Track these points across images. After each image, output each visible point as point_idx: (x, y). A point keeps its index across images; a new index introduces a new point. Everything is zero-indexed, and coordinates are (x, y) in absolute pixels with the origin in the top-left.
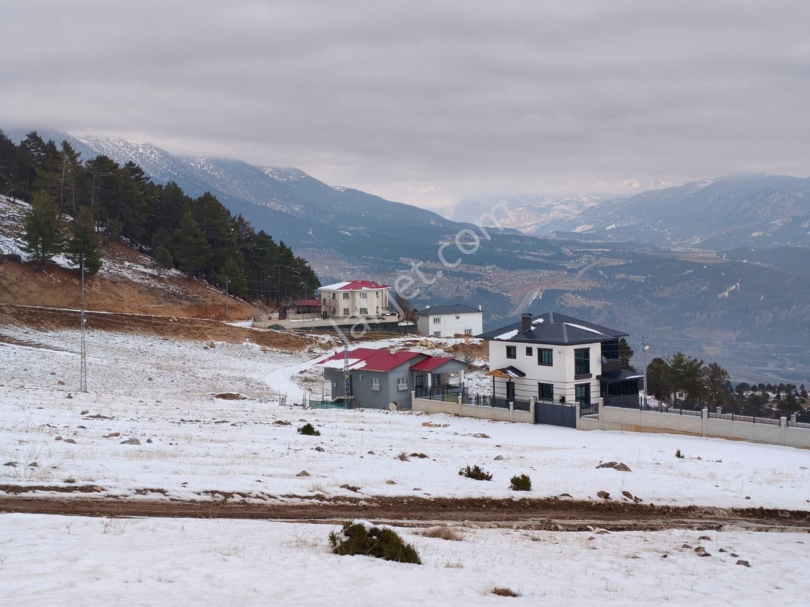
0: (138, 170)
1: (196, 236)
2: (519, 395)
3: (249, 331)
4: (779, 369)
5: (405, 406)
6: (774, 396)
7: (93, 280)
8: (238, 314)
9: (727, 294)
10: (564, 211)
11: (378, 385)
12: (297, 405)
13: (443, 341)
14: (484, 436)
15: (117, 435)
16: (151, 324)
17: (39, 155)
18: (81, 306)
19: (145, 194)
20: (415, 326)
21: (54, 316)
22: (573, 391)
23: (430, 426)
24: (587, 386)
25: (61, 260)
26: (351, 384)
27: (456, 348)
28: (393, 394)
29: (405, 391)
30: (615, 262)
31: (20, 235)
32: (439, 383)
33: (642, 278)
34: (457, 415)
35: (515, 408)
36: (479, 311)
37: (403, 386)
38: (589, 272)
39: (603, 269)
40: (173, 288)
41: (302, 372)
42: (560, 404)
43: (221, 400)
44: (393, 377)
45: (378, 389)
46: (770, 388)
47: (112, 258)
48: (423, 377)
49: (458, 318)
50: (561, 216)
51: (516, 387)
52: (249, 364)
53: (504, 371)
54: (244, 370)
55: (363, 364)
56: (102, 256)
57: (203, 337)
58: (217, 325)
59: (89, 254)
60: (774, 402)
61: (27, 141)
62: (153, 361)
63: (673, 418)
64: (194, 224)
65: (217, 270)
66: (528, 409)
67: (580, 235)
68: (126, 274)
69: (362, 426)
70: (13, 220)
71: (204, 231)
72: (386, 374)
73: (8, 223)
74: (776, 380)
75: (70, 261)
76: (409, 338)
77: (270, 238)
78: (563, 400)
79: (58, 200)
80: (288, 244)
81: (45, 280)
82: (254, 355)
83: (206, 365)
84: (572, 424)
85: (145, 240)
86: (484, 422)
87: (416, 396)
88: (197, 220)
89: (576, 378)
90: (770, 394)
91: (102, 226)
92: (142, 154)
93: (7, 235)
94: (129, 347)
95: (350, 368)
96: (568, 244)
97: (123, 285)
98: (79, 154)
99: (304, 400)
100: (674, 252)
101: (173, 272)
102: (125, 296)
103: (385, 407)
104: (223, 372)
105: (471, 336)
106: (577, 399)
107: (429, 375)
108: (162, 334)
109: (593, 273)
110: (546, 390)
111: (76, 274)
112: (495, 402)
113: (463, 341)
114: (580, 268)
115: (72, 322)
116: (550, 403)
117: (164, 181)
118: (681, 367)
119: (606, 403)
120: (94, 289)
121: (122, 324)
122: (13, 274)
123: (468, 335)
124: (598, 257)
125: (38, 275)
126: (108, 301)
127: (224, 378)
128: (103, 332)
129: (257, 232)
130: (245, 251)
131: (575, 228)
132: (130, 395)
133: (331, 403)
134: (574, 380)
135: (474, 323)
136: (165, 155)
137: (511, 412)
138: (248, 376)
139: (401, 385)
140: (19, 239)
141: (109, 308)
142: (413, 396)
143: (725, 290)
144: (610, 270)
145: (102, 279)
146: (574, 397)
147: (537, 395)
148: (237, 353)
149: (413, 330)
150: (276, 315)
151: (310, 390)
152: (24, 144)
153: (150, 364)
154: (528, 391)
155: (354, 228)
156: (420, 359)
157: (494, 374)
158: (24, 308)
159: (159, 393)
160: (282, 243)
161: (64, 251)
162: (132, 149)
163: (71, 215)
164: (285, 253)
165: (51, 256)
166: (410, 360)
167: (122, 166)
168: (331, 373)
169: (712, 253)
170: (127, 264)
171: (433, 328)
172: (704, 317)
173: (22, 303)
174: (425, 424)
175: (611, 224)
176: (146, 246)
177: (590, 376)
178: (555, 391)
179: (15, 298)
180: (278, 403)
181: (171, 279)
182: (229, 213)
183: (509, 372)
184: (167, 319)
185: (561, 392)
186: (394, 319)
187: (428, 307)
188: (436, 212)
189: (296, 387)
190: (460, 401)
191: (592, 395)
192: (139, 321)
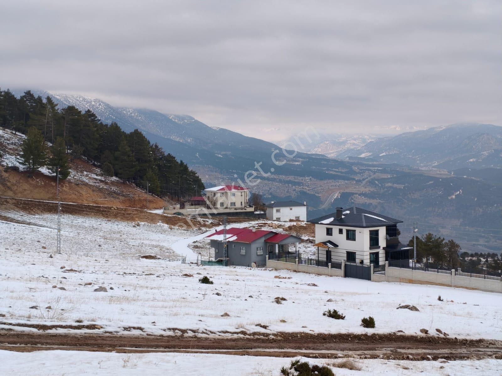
0: (93, 115)
1: (129, 156)
2: (334, 259)
3: (162, 216)
4: (486, 244)
5: (262, 264)
6: (484, 260)
7: (64, 183)
8: (155, 205)
9: (454, 197)
10: (354, 144)
11: (244, 251)
12: (192, 263)
13: (283, 223)
14: (314, 285)
15: (90, 284)
16: (100, 211)
17: (31, 105)
18: (56, 199)
19: (97, 130)
20: (265, 214)
21: (40, 205)
22: (368, 257)
23: (280, 278)
24: (377, 254)
25: (44, 170)
26: (227, 251)
27: (290, 228)
28: (254, 257)
29: (262, 255)
30: (385, 176)
31: (19, 155)
32: (283, 250)
33: (402, 186)
34: (295, 271)
35: (332, 267)
36: (304, 205)
37: (260, 252)
38: (369, 182)
39: (377, 180)
40: (114, 188)
41: (194, 242)
42: (360, 265)
43: (144, 259)
44: (254, 246)
45: (244, 254)
46: (482, 255)
47: (76, 169)
48: (273, 247)
49: (291, 209)
50: (352, 147)
51: (332, 253)
52: (161, 236)
53: (325, 243)
54: (159, 241)
55: (235, 238)
56: (70, 168)
57: (132, 219)
58: (142, 212)
59: (61, 167)
60: (484, 264)
61: (24, 96)
62: (101, 234)
63: (431, 275)
64: (128, 149)
65: (141, 178)
66: (340, 268)
67: (363, 159)
68: (85, 179)
69: (238, 277)
70: (15, 145)
71: (134, 154)
72: (249, 245)
73: (11, 147)
74: (486, 251)
75: (50, 171)
76: (261, 221)
77: (174, 158)
78: (362, 262)
79: (43, 133)
80: (185, 162)
81: (34, 182)
82: (165, 231)
83: (134, 237)
84: (369, 278)
85: (96, 158)
86: (313, 275)
87: (269, 259)
88: (129, 146)
89: (370, 249)
90: (482, 259)
91: (70, 149)
92: (94, 105)
93: (11, 154)
94: (86, 225)
95: (227, 240)
96: (356, 164)
97: (83, 186)
98: (57, 105)
99: (198, 260)
100: (421, 170)
101: (114, 178)
102: (84, 193)
103: (249, 265)
104: (145, 242)
105: (300, 221)
106: (371, 262)
107: (277, 246)
108: (107, 217)
109: (372, 183)
110: (351, 256)
111: (54, 179)
112: (319, 263)
113: (295, 223)
114: (364, 180)
115: (52, 209)
116: (355, 264)
117: (109, 122)
118: (431, 242)
119: (390, 265)
120: (64, 188)
121: (82, 211)
122: (13, 179)
123: (298, 219)
124: (374, 173)
125: (29, 179)
126: (73, 196)
127: (146, 245)
128: (70, 215)
129: (166, 154)
130: (159, 166)
131: (361, 154)
132: (87, 256)
133: (215, 262)
134: (369, 250)
135: (301, 212)
136: (108, 106)
137: (329, 270)
138: (161, 244)
139: (259, 251)
140: (18, 157)
141: (74, 201)
142: (267, 258)
143: (453, 194)
144: (383, 181)
145: (70, 182)
146: (369, 261)
147: (346, 259)
148: (153, 230)
149: (263, 216)
150: (178, 206)
151: (200, 253)
152: (22, 98)
153: (100, 236)
154: (340, 256)
155: (224, 153)
156: (271, 235)
157: (318, 245)
158: (21, 200)
159: (106, 254)
160: (181, 162)
161: (46, 165)
162: (87, 102)
163: (51, 143)
164: (183, 168)
165: (38, 168)
166: (265, 235)
167: (83, 112)
168: (214, 243)
169: (444, 172)
170: (85, 173)
171: (275, 215)
172: (440, 211)
173: (19, 197)
174: (276, 277)
175: (383, 153)
176: (97, 162)
177: (379, 247)
178: (357, 256)
179: (15, 193)
180: (181, 262)
181: (113, 183)
182: (149, 142)
183: (328, 244)
184: (110, 208)
185: (361, 257)
186: (252, 209)
187: (273, 202)
188: (275, 144)
189: (191, 251)
190: (297, 262)
191: (380, 259)
192: (93, 209)
